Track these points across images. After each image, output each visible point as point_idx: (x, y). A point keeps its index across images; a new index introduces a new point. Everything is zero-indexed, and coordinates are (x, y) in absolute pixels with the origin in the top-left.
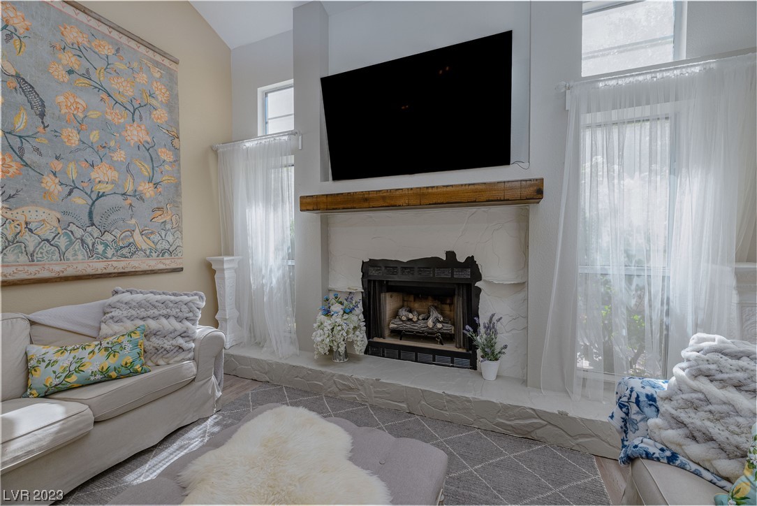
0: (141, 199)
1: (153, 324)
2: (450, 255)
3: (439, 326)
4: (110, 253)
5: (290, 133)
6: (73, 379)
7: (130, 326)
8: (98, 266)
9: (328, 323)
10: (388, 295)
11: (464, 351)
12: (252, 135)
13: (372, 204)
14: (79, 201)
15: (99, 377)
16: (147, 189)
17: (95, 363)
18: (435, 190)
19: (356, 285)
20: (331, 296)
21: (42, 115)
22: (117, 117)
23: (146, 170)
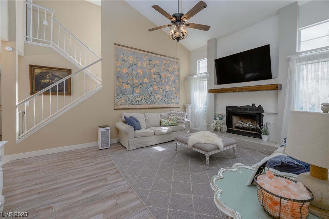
0: (173, 92)
1: (178, 117)
2: (254, 105)
3: (251, 126)
4: (168, 103)
5: (207, 73)
6: (167, 124)
7: (174, 117)
8: (166, 106)
9: (215, 121)
10: (234, 116)
11: (258, 133)
12: (195, 74)
13: (228, 91)
14: (164, 93)
15: (171, 125)
16: (174, 89)
17: (171, 122)
18: (245, 88)
19: (225, 113)
20: (217, 115)
21: (160, 78)
22: (170, 75)
23: (173, 85)
